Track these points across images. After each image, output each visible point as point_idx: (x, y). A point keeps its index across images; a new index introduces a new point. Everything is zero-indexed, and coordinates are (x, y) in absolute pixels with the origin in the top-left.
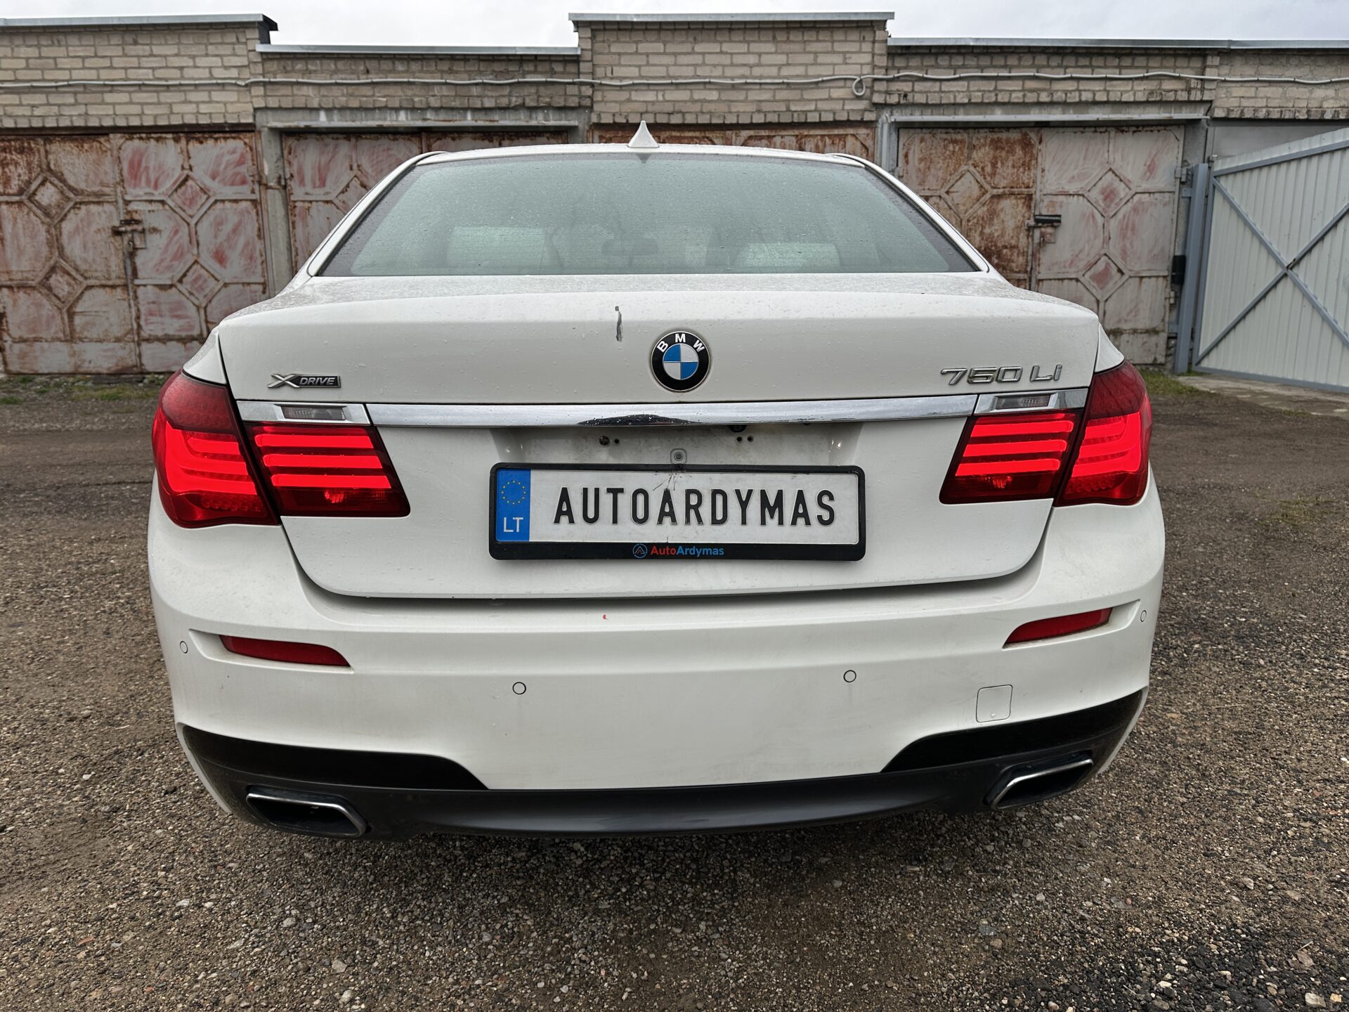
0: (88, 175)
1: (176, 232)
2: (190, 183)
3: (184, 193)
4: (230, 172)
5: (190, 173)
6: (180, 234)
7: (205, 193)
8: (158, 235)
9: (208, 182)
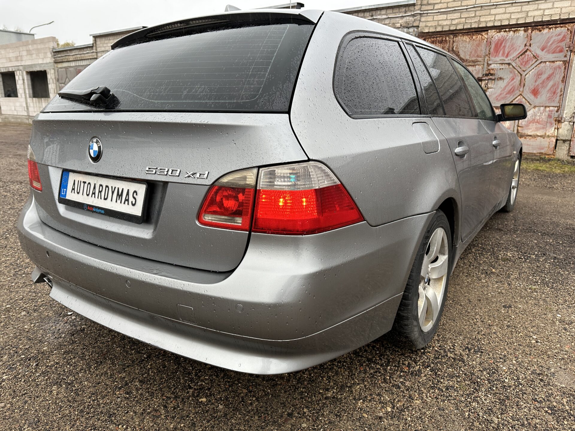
0: (471, 52)
1: (513, 79)
2: (528, 53)
3: (523, 58)
4: (554, 46)
5: (529, 48)
6: (515, 80)
7: (536, 58)
8: (502, 81)
9: (539, 52)
